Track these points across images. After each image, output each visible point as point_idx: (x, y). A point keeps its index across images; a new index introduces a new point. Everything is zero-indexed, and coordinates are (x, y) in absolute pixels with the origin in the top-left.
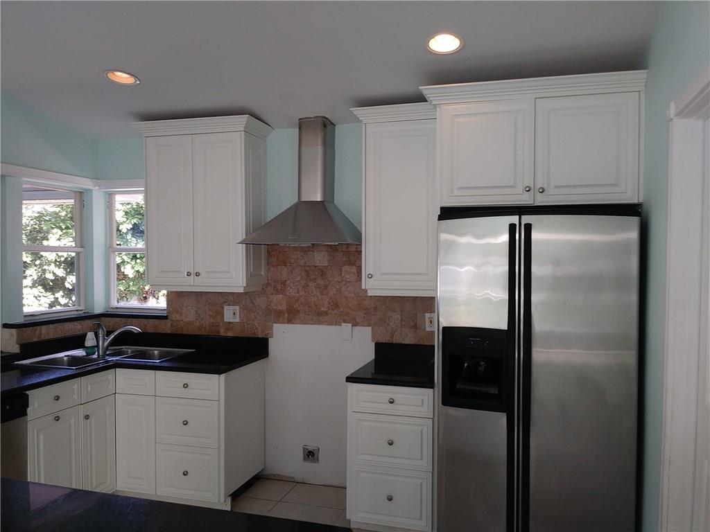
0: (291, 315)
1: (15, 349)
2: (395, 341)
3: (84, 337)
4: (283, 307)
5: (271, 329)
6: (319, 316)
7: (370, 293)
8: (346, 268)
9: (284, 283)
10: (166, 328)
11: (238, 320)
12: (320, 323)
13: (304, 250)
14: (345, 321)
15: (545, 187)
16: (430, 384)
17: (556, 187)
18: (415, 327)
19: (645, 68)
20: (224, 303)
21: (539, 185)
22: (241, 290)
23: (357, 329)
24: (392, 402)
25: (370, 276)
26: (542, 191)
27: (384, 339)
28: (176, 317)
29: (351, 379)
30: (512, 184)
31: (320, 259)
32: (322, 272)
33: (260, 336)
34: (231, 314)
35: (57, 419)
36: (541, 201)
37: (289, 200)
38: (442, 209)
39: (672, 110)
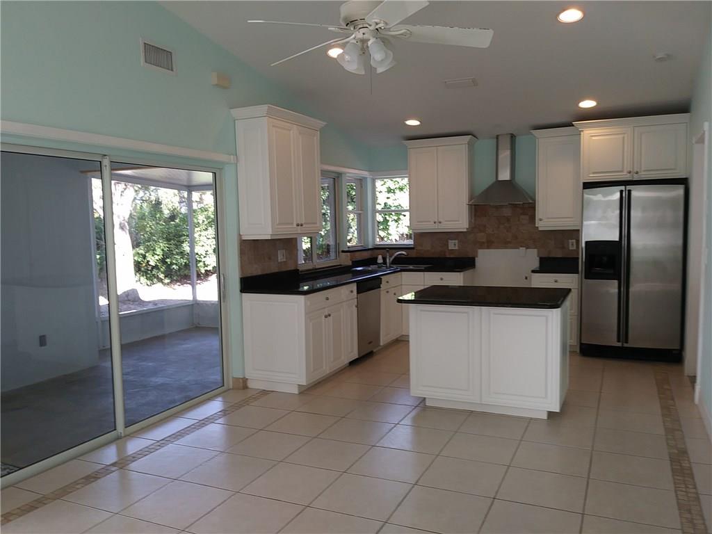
0: (489, 245)
1: (350, 263)
2: (551, 256)
3: (377, 258)
4: (484, 240)
5: (477, 252)
6: (505, 244)
7: (540, 229)
8: (522, 217)
9: (485, 226)
10: (413, 254)
11: (457, 248)
12: (506, 248)
13: (497, 207)
14: (521, 247)
15: (638, 170)
16: (577, 272)
17: (644, 171)
18: (563, 248)
19: (689, 112)
20: (449, 239)
21: (635, 171)
22: (465, 230)
23: (528, 250)
24: (556, 282)
25: (541, 220)
26: (637, 173)
27: (545, 255)
28: (419, 248)
29: (533, 271)
30: (620, 170)
31: (507, 212)
32: (508, 220)
33: (471, 256)
34: (453, 245)
35: (388, 292)
36: (636, 178)
37: (491, 180)
38: (584, 183)
39: (694, 140)
